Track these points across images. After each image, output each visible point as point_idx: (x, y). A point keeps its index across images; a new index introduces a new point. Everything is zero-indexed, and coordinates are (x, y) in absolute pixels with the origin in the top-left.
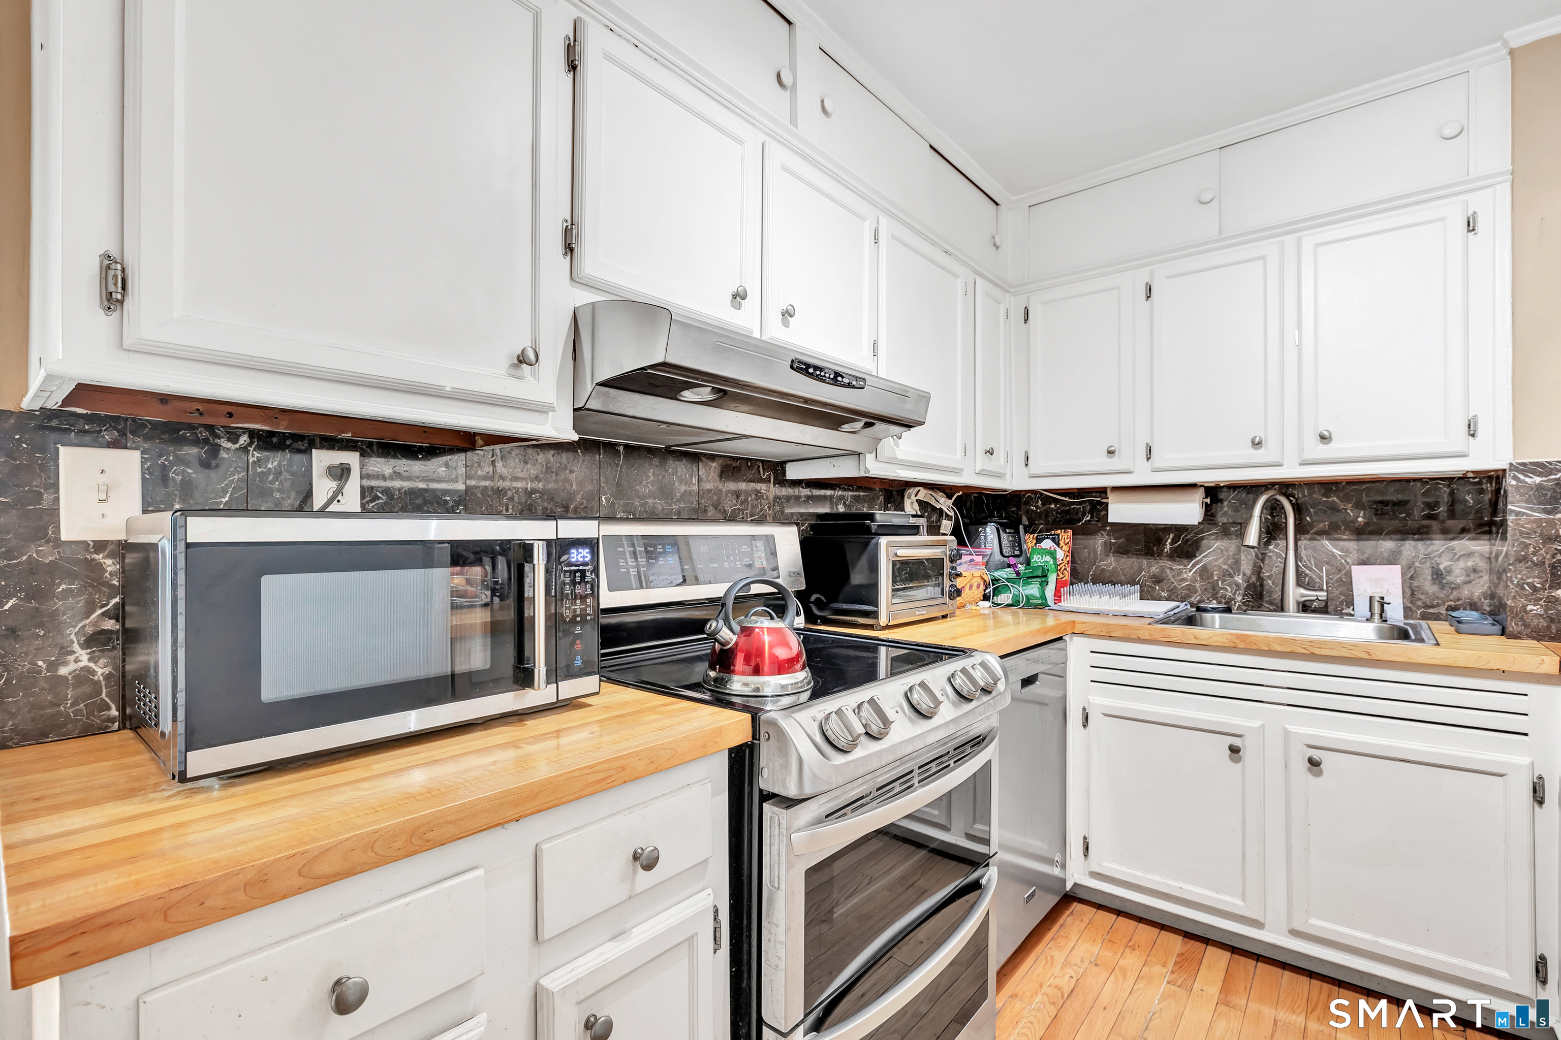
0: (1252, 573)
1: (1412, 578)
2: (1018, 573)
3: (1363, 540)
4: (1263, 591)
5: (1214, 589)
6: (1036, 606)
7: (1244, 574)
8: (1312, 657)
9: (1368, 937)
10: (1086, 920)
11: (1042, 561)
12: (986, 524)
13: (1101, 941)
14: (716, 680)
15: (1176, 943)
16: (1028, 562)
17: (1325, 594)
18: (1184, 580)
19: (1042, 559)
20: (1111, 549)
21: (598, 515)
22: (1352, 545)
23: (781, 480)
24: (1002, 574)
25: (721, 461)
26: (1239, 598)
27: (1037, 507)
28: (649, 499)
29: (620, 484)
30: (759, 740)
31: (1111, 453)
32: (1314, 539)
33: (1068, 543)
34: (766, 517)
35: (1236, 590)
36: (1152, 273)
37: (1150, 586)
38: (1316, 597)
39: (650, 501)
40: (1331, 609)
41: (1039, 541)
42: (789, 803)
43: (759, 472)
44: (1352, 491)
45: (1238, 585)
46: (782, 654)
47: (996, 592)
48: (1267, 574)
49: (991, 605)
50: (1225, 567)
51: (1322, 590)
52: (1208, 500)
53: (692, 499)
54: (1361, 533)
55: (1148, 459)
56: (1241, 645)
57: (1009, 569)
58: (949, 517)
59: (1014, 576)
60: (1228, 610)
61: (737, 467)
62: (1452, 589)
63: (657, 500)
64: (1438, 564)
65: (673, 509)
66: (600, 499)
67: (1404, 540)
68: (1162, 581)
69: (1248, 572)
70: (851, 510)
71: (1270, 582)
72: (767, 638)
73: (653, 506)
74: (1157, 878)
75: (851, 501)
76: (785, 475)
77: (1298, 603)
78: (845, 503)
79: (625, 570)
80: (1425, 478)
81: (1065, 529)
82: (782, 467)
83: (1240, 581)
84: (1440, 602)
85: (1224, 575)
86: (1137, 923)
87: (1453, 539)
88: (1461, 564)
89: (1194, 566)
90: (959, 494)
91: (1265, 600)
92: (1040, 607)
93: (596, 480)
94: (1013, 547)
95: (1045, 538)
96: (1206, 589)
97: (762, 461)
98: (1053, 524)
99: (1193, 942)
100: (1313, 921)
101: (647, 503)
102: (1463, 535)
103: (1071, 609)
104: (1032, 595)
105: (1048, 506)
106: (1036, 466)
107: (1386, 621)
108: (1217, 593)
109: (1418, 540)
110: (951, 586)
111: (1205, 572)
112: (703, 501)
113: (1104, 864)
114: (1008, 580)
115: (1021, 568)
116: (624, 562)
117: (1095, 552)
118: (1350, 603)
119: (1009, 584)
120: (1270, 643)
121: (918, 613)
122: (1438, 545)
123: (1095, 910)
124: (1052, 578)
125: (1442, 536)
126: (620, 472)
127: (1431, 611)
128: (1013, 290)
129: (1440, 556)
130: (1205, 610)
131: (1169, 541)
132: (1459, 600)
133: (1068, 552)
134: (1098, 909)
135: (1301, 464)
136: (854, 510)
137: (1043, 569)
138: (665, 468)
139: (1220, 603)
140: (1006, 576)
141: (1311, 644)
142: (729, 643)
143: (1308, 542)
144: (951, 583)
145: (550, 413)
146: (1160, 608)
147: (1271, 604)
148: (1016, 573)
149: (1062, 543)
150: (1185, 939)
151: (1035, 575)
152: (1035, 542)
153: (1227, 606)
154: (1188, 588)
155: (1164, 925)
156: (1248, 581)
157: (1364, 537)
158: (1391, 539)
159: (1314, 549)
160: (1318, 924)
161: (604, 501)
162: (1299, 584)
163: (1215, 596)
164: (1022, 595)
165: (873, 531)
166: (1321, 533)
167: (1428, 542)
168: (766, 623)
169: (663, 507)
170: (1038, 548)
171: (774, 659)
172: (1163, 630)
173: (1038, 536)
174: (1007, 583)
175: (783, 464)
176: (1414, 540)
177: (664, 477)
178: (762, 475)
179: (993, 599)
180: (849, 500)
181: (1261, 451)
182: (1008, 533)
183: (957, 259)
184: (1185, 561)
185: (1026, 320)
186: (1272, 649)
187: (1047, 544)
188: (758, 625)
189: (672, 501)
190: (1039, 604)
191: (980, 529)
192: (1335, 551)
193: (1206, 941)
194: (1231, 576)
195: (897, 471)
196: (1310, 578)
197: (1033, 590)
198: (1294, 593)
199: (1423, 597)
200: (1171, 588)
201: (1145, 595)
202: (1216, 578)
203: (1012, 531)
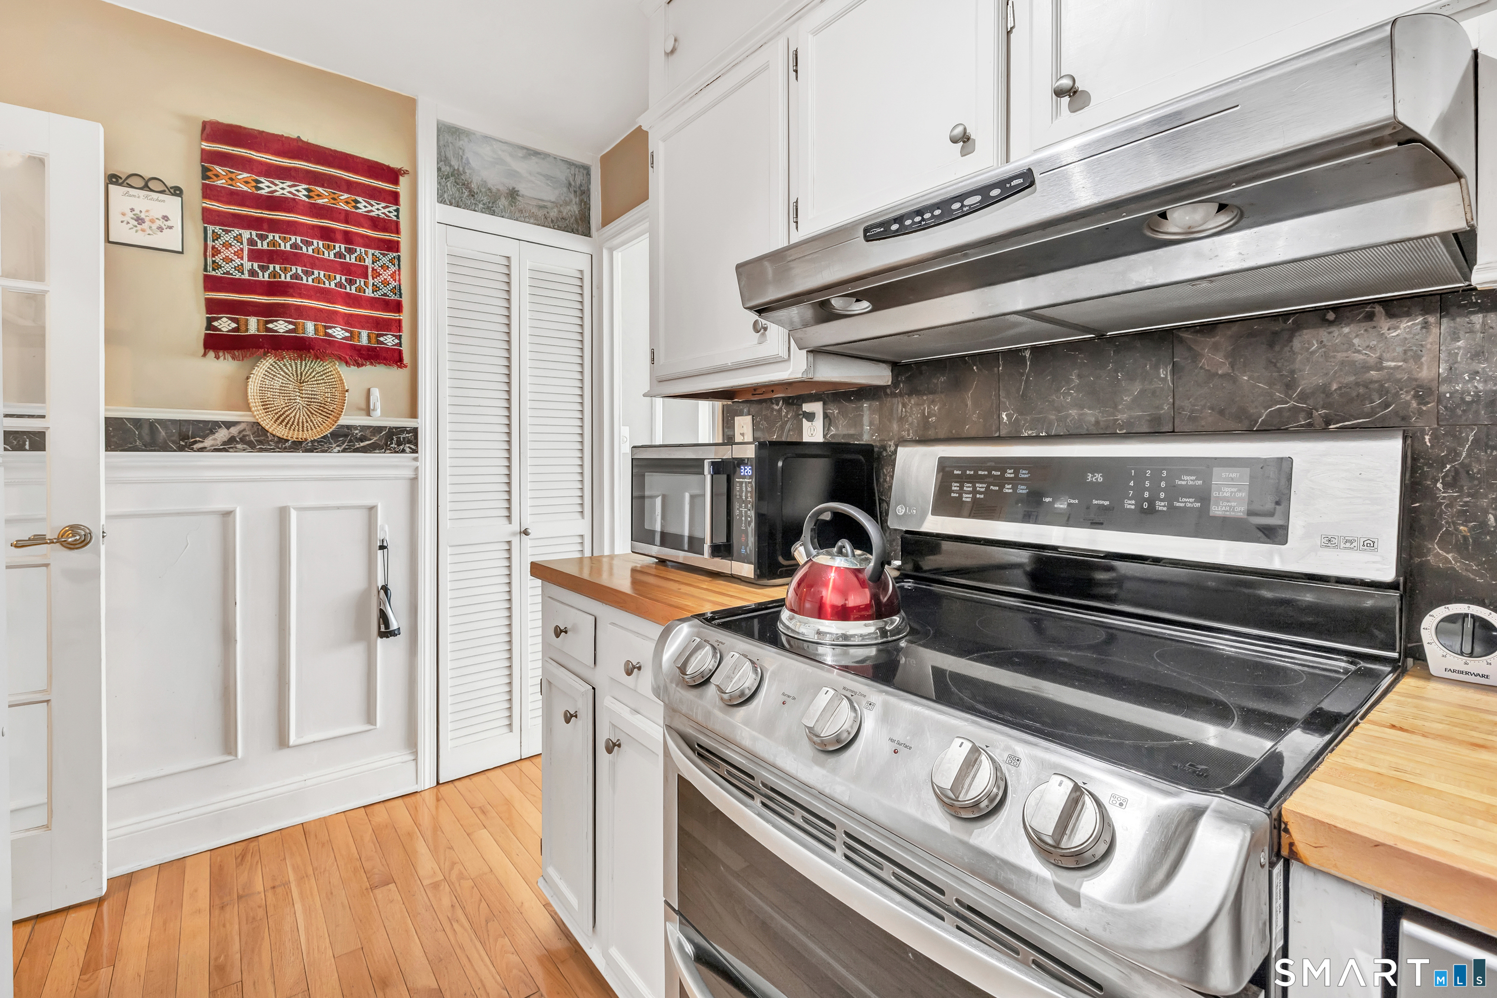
21: (997, 435)
29: (1028, 396)
53: (1158, 402)
65: (1118, 420)
66: (999, 416)
73: (1080, 420)
79: (957, 495)
116: (958, 487)
126: (1027, 381)
161: (1006, 420)
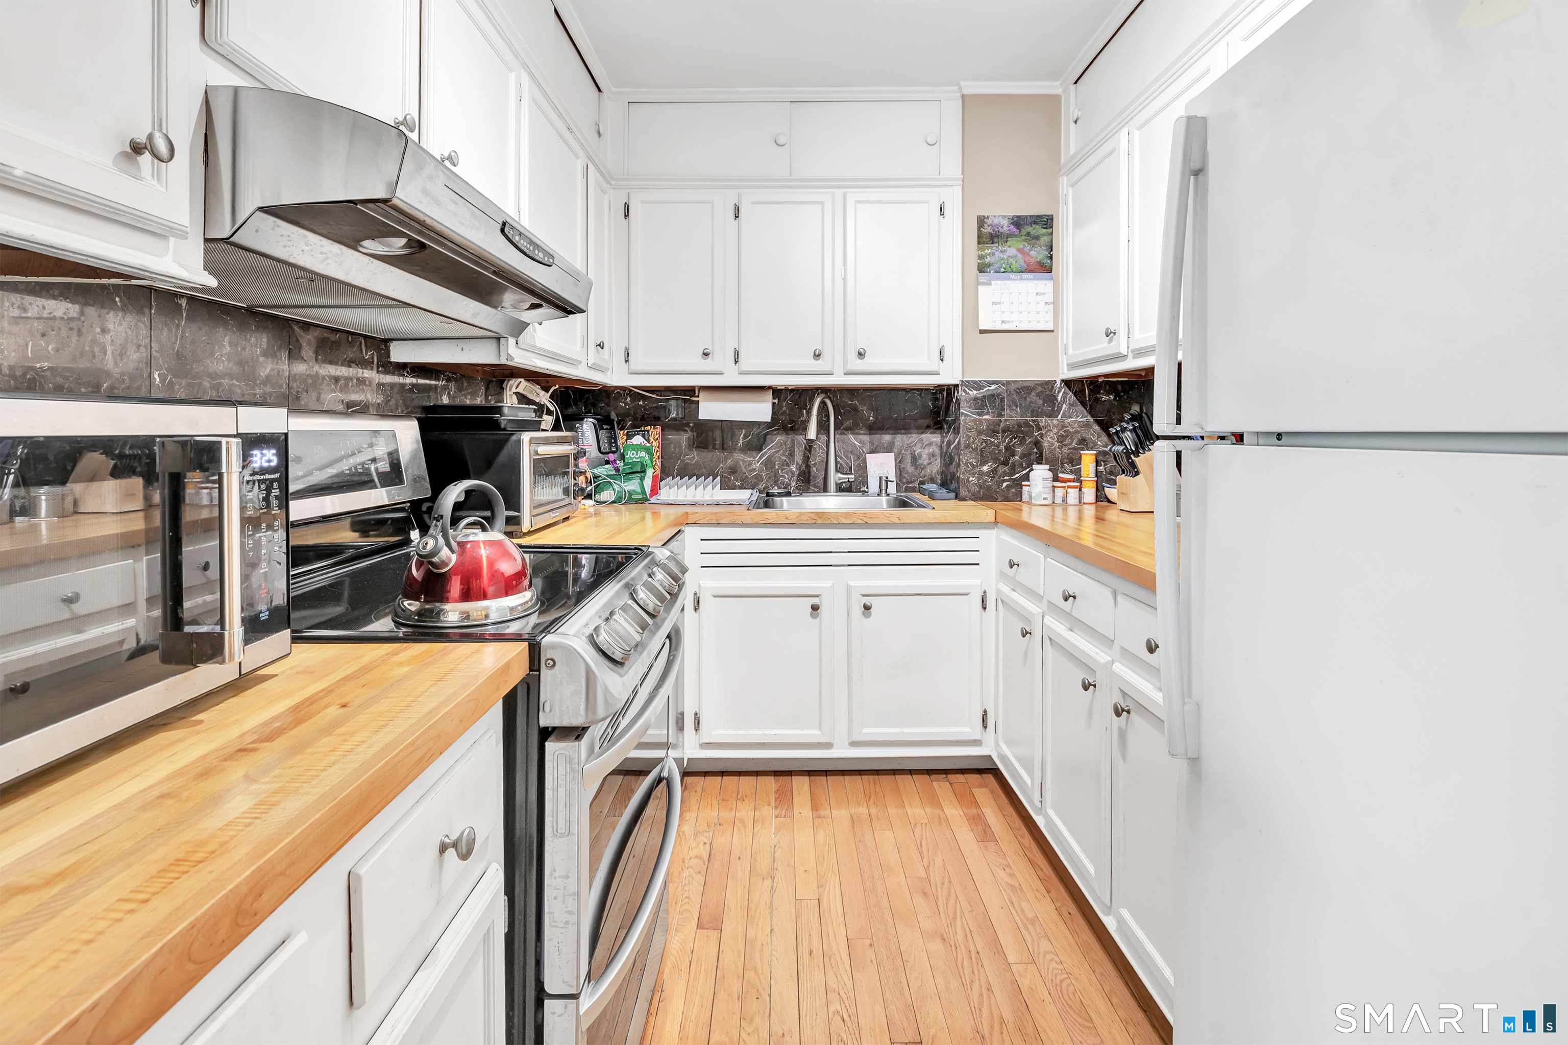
0: (803, 462)
1: (900, 462)
2: (617, 470)
3: (873, 434)
4: (810, 476)
5: (775, 477)
6: (638, 502)
7: (797, 464)
8: (866, 525)
9: (897, 730)
10: (699, 790)
11: (637, 457)
12: (582, 419)
13: (717, 803)
14: (420, 613)
15: (770, 783)
16: (622, 457)
17: (853, 476)
18: (753, 470)
19: (637, 455)
20: (694, 444)
22: (866, 438)
23: (387, 366)
24: (602, 471)
25: (317, 333)
26: (793, 484)
27: (626, 404)
28: (223, 378)
29: (182, 355)
30: (539, 670)
31: (706, 354)
32: (843, 434)
33: (657, 439)
34: (368, 408)
35: (792, 477)
36: (739, 195)
37: (726, 477)
38: (847, 480)
39: (225, 382)
40: (854, 487)
41: (629, 437)
42: (576, 733)
43: (361, 350)
44: (866, 396)
45: (793, 473)
46: (507, 568)
47: (598, 489)
48: (813, 463)
49: (595, 503)
50: (784, 458)
51: (851, 474)
52: (776, 401)
53: (281, 382)
54: (873, 429)
55: (736, 362)
56: (819, 521)
57: (608, 466)
58: (549, 413)
59: (614, 472)
60: (788, 494)
61: (335, 342)
62: (922, 469)
63: (235, 381)
64: (914, 451)
65: (256, 394)
66: (150, 375)
67: (896, 434)
68: (736, 472)
69: (800, 462)
70: (454, 402)
71: (814, 469)
72: (484, 553)
73: (230, 390)
74: (757, 732)
75: (455, 392)
76: (389, 356)
77: (837, 484)
78: (449, 393)
80: (908, 389)
81: (655, 425)
82: (386, 346)
83: (794, 469)
84: (916, 479)
85: (783, 465)
86: (738, 777)
87: (922, 433)
88: (926, 451)
89: (760, 458)
90: (555, 388)
91: (811, 484)
92: (641, 502)
93: (145, 346)
94: (610, 443)
95: (635, 435)
96: (769, 477)
97: (365, 337)
98: (641, 420)
99: (782, 777)
100: (866, 730)
101: (220, 384)
102: (927, 430)
103: (670, 502)
104: (634, 491)
105: (636, 403)
106: (636, 363)
107: (889, 495)
108: (778, 480)
109: (904, 434)
110: (575, 485)
111: (769, 463)
112: (295, 385)
113: (713, 733)
114: (609, 476)
115: (620, 464)
117: (680, 447)
118: (866, 483)
119: (611, 481)
120: (839, 517)
121: (553, 515)
122: (914, 437)
123: (703, 778)
124: (650, 472)
125: (916, 431)
126: (182, 337)
127: (910, 485)
128: (613, 182)
129: (915, 445)
130: (773, 495)
131: (742, 436)
132: (925, 476)
133: (658, 447)
134: (705, 777)
135: (845, 374)
136: (458, 402)
137: (642, 464)
138: (246, 337)
139: (779, 488)
140: (606, 473)
141: (865, 515)
142: (447, 565)
143: (840, 437)
144: (575, 482)
145: (172, 239)
146: (744, 495)
147: (815, 487)
148: (615, 469)
149: (652, 439)
150: (776, 778)
151: (634, 470)
152: (625, 438)
153: (786, 490)
154: (756, 477)
155: (757, 772)
156: (800, 469)
157: (874, 432)
158: (889, 434)
159: (843, 441)
160: (870, 732)
161: (158, 379)
162: (837, 471)
163: (776, 483)
164: (625, 491)
165: (503, 426)
166: (847, 429)
167: (909, 435)
168: (479, 536)
169: (242, 391)
170: (629, 445)
171: (495, 575)
172: (762, 514)
173: (628, 432)
174: (609, 480)
175: (387, 341)
176: (901, 434)
177: (244, 349)
178: (364, 355)
179: (595, 497)
180: (453, 390)
181: (820, 362)
182: (606, 429)
183: (577, 139)
184: (754, 454)
185: (626, 216)
186: (840, 522)
187: (638, 440)
188: (471, 538)
189: (255, 383)
190: (640, 499)
191: (577, 425)
192: (856, 443)
193: (790, 773)
194: (788, 465)
195: (534, 360)
196: (841, 464)
197: (632, 485)
198: (834, 477)
199: (906, 476)
200: (744, 477)
201: (725, 486)
202: (777, 467)
203: (608, 427)
